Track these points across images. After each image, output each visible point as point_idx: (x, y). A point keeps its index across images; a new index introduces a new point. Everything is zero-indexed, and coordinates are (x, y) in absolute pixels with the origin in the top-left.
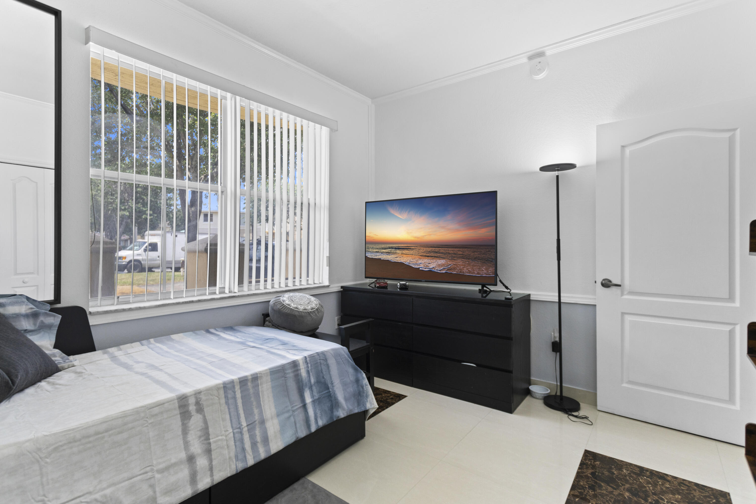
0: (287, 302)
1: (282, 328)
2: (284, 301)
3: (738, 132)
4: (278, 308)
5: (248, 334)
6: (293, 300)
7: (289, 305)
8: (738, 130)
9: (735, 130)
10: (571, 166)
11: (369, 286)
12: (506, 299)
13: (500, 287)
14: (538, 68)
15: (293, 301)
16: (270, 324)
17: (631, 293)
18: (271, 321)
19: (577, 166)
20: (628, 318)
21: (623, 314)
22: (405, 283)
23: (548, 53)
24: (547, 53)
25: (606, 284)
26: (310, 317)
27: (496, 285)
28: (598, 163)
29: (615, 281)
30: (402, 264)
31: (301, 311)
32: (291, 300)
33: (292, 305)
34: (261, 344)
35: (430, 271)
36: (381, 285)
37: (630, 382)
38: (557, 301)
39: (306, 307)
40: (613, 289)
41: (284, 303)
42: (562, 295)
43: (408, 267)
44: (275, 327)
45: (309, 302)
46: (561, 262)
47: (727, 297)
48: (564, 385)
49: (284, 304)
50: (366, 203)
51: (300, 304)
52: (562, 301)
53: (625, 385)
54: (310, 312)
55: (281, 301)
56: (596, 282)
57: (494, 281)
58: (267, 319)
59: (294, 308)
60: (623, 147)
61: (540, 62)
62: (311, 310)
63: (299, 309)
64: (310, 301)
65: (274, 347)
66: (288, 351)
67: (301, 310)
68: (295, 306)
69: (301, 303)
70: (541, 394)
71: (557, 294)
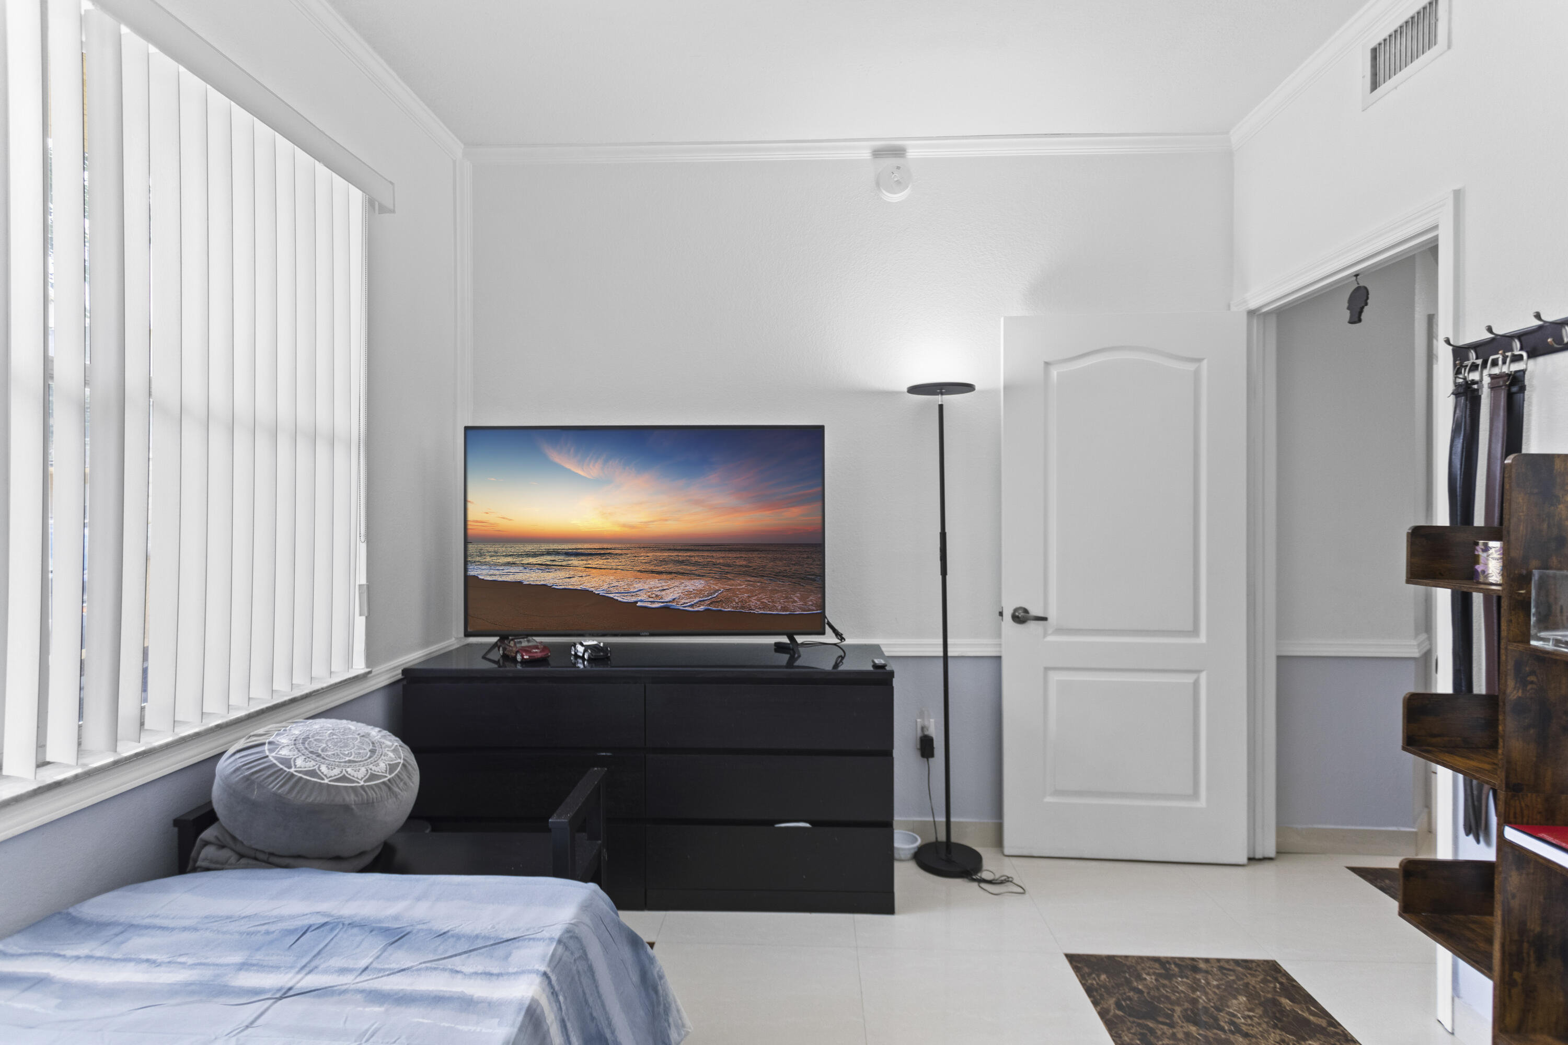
0: (302, 764)
1: (288, 861)
2: (287, 762)
3: (1205, 364)
4: (275, 794)
5: (185, 929)
6: (320, 752)
7: (312, 773)
8: (1205, 362)
9: (1199, 360)
10: (967, 388)
11: (484, 657)
12: (876, 666)
13: (829, 638)
14: (896, 179)
15: (319, 756)
16: (225, 854)
17: (1060, 631)
18: (229, 841)
19: (977, 388)
20: (1054, 677)
21: (1047, 669)
22: (595, 643)
23: (912, 154)
24: (910, 154)
25: (1021, 617)
26: (394, 799)
27: (823, 633)
28: (1006, 388)
29: (1035, 611)
30: (586, 593)
31: (362, 787)
32: (312, 752)
33: (324, 768)
34: (308, 969)
35: (666, 609)
36: (535, 655)
37: (1058, 793)
38: (941, 654)
39: (371, 766)
40: (1032, 626)
41: (292, 770)
42: (949, 641)
43: (604, 602)
44: (256, 859)
45: (371, 747)
46: (948, 577)
47: (1190, 628)
48: (953, 819)
49: (292, 775)
50: (467, 429)
51: (350, 761)
52: (950, 654)
53: (1048, 799)
54: (389, 780)
55: (274, 765)
56: (1001, 614)
57: (818, 623)
58: (208, 834)
59: (337, 780)
60: (1047, 364)
61: (898, 168)
62: (390, 774)
63: (353, 781)
64: (373, 743)
65: (375, 965)
66: (449, 963)
67: (362, 783)
68: (336, 772)
69: (351, 758)
70: (909, 849)
71: (941, 641)
